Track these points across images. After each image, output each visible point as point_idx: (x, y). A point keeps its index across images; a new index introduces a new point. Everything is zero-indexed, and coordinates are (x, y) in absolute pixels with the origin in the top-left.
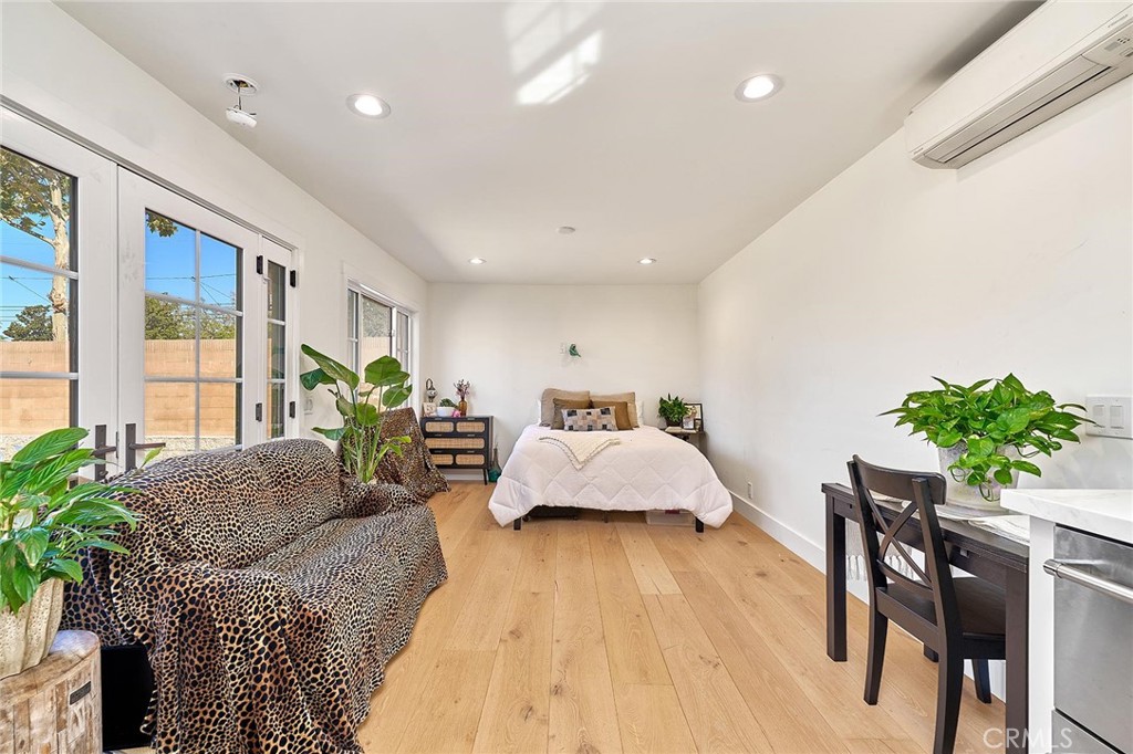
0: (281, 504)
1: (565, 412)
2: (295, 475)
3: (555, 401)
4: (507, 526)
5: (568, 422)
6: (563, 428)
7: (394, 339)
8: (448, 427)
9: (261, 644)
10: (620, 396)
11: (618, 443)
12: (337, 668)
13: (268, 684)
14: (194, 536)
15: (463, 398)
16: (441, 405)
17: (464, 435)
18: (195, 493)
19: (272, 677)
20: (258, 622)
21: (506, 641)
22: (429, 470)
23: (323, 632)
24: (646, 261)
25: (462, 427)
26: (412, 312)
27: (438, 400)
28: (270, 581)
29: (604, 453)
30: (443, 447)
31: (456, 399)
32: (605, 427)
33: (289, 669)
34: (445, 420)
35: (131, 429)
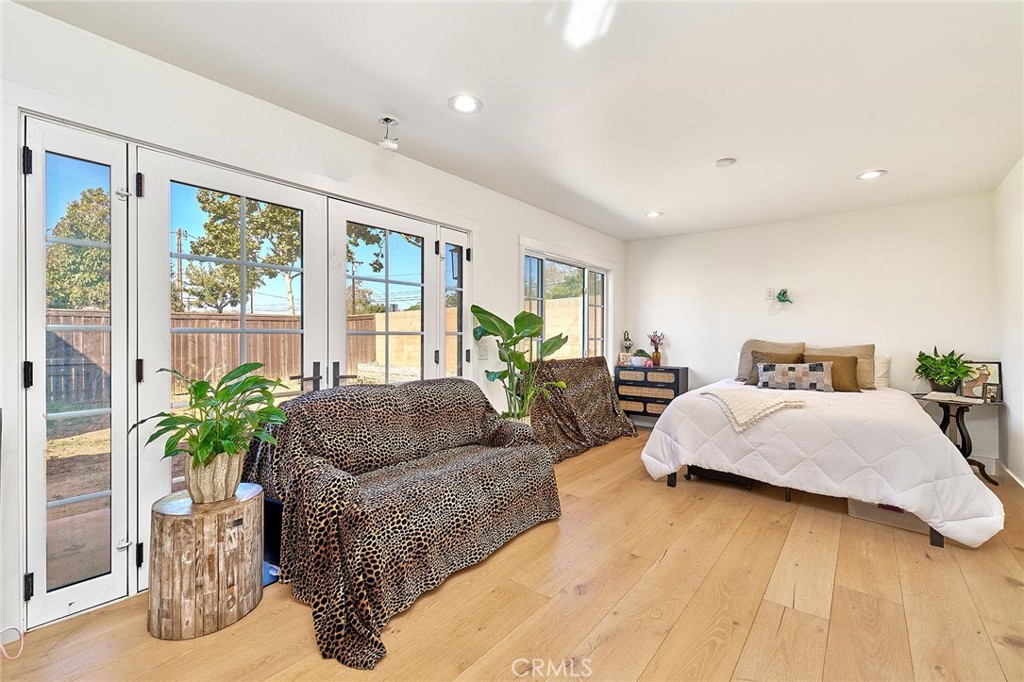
0: (416, 426)
1: (761, 366)
2: (433, 406)
3: (754, 353)
4: (659, 480)
5: (764, 377)
6: (756, 384)
7: (586, 296)
8: (639, 376)
9: (322, 525)
10: (849, 349)
11: (800, 407)
12: (369, 560)
13: (322, 555)
14: (330, 440)
15: (657, 349)
16: (635, 355)
17: (653, 385)
18: (336, 411)
19: (326, 551)
20: (323, 508)
21: (566, 592)
22: (617, 415)
23: (357, 529)
24: (871, 175)
25: (653, 377)
26: (607, 271)
27: (634, 350)
28: (339, 480)
29: (778, 416)
30: (635, 395)
31: (650, 350)
32: (813, 386)
33: (335, 549)
34: (636, 369)
35: (336, 365)
